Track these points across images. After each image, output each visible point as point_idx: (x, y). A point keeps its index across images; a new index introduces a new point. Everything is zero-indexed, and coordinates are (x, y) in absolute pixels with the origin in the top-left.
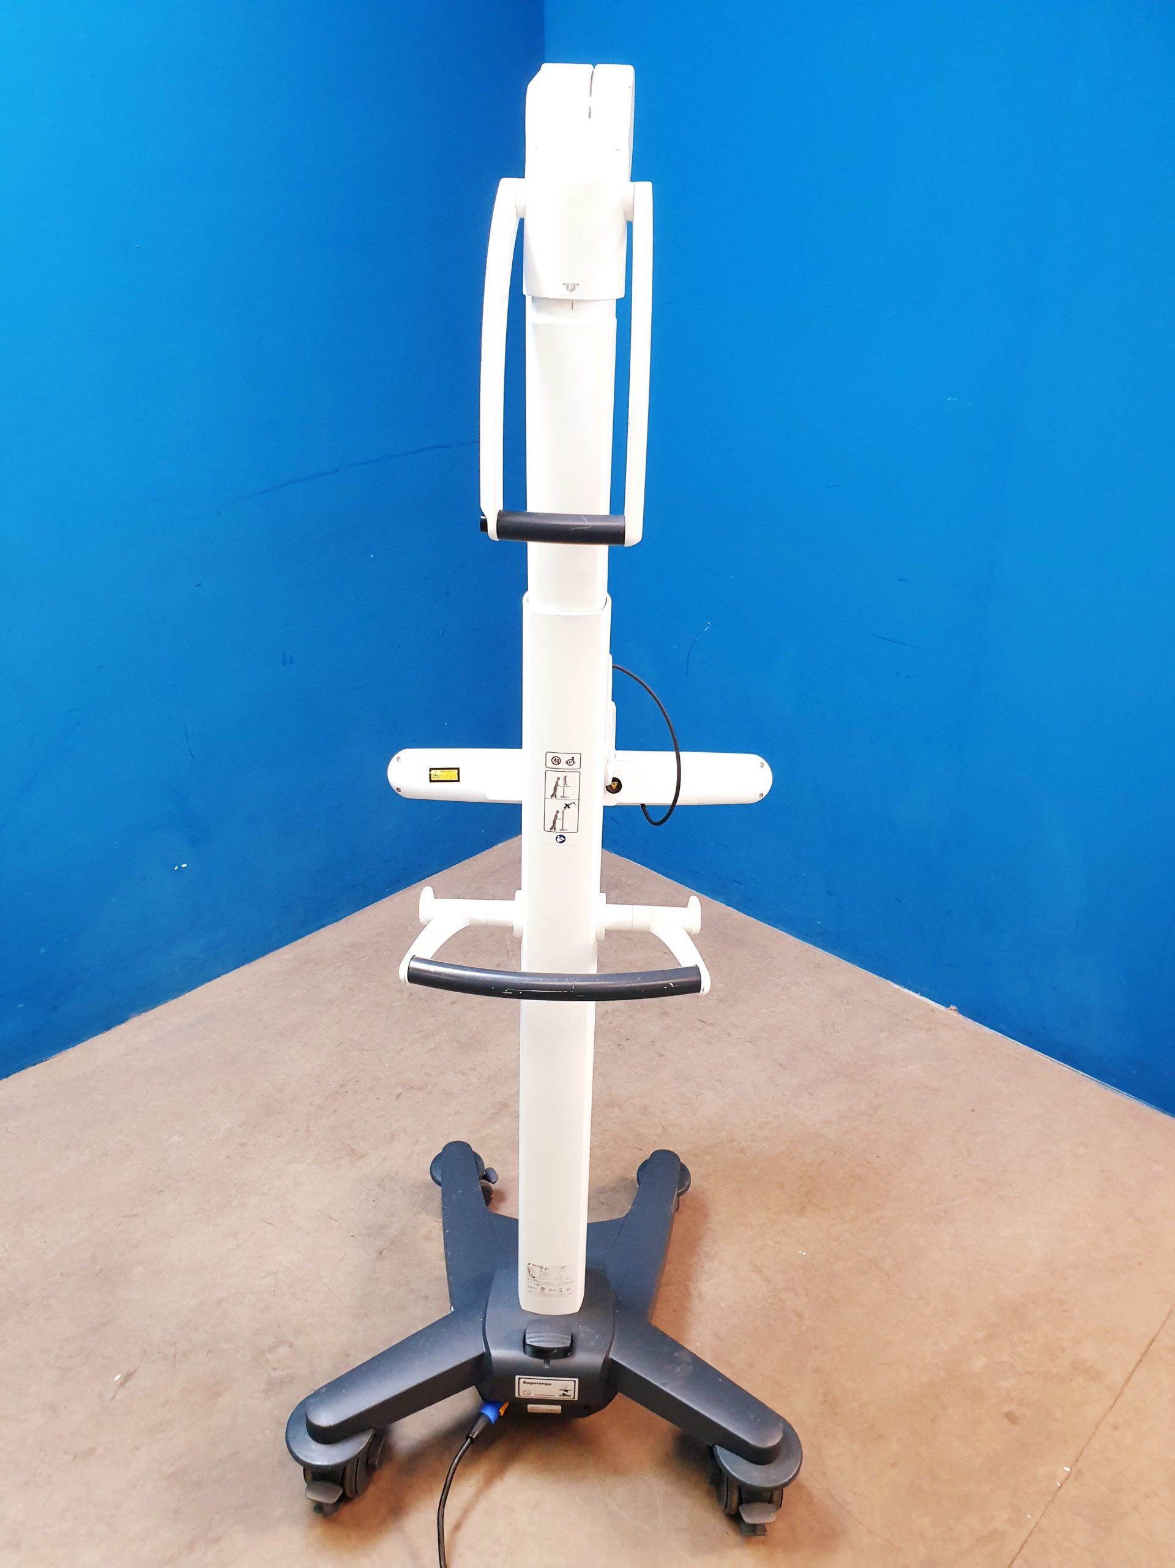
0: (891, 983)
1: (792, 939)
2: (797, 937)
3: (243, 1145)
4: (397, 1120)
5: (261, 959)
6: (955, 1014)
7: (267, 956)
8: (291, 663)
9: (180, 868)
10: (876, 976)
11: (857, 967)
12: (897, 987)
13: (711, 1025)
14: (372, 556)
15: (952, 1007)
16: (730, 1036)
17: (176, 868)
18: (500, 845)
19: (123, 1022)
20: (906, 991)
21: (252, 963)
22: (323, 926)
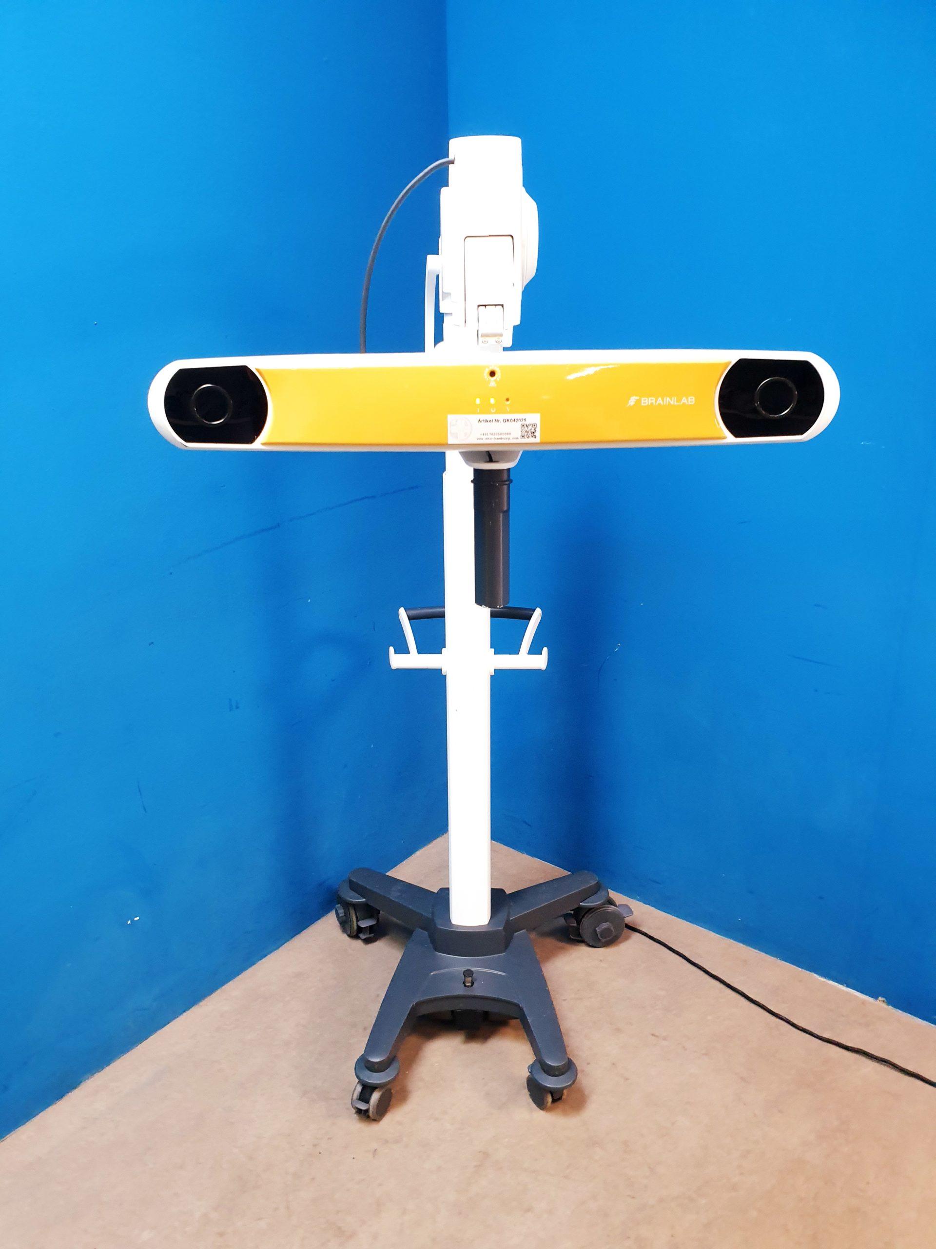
0: (815, 975)
1: (712, 934)
2: (718, 934)
3: (221, 1235)
4: (380, 1185)
5: (209, 998)
6: (884, 1005)
7: (214, 995)
8: (237, 708)
9: (133, 921)
10: (800, 969)
11: (780, 961)
12: (822, 979)
13: (665, 1039)
14: (310, 600)
15: (880, 998)
16: (686, 1050)
17: (129, 922)
18: (418, 853)
19: (75, 1088)
20: (831, 982)
21: (201, 1004)
22: (265, 956)
